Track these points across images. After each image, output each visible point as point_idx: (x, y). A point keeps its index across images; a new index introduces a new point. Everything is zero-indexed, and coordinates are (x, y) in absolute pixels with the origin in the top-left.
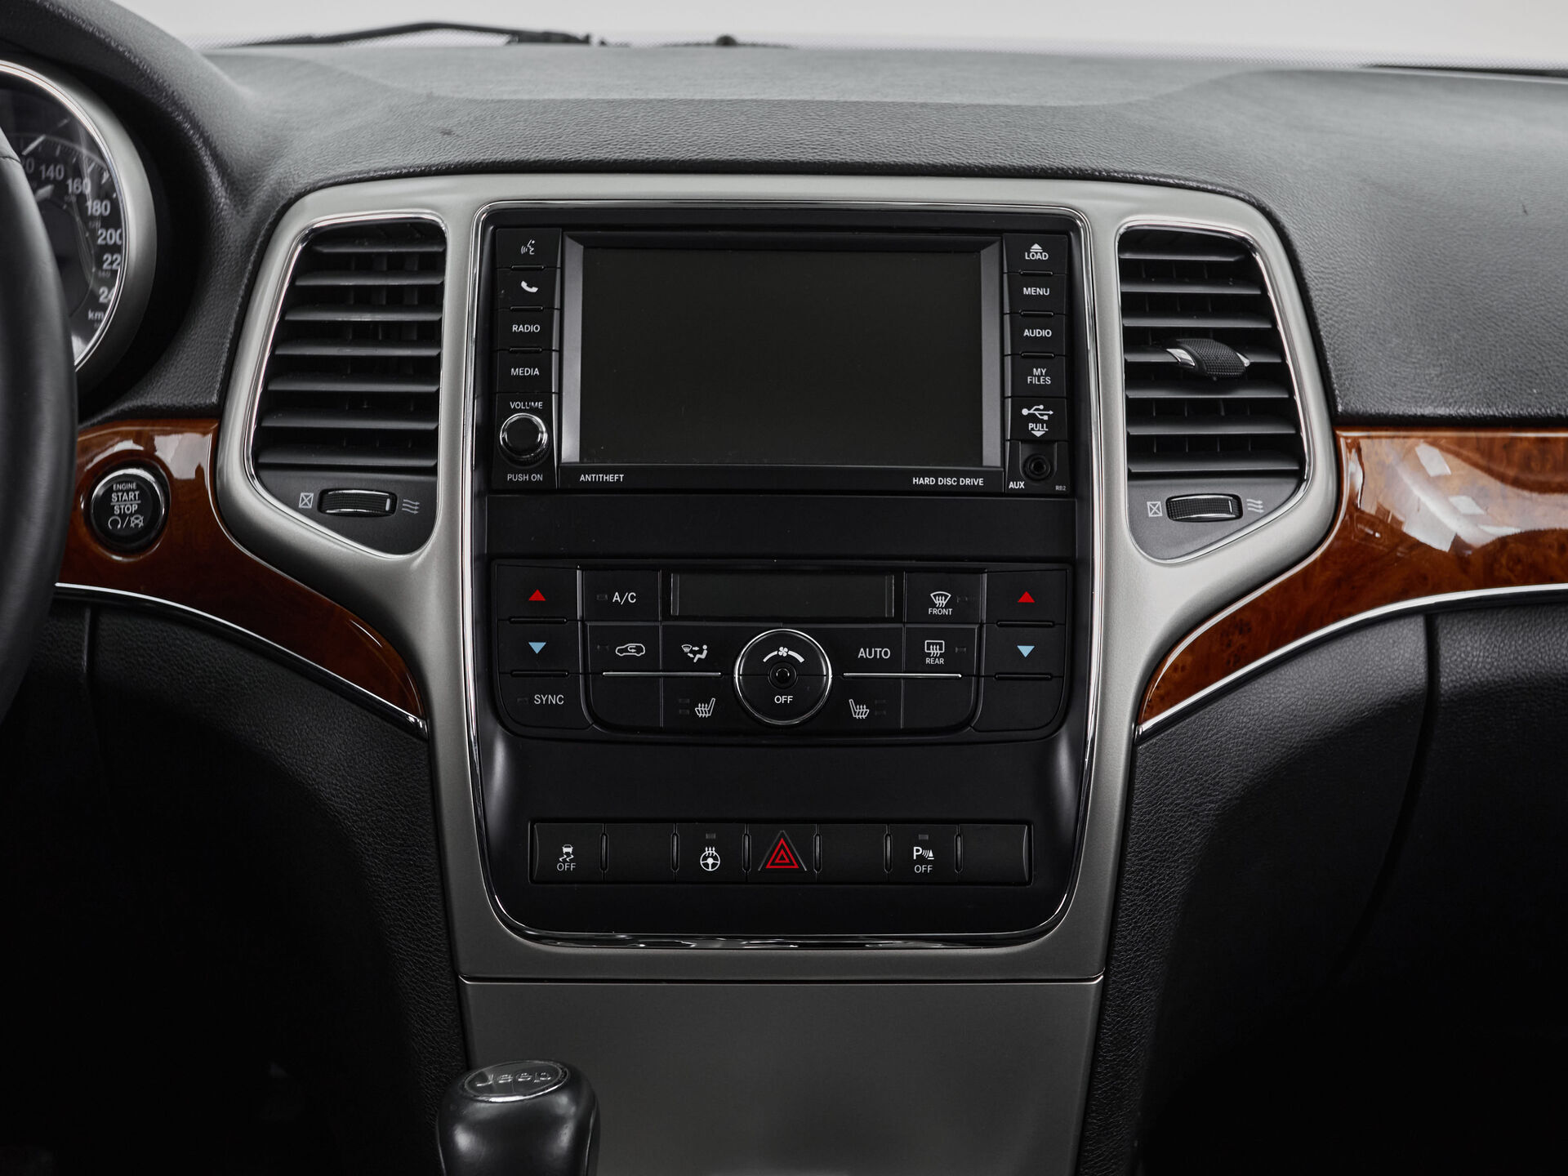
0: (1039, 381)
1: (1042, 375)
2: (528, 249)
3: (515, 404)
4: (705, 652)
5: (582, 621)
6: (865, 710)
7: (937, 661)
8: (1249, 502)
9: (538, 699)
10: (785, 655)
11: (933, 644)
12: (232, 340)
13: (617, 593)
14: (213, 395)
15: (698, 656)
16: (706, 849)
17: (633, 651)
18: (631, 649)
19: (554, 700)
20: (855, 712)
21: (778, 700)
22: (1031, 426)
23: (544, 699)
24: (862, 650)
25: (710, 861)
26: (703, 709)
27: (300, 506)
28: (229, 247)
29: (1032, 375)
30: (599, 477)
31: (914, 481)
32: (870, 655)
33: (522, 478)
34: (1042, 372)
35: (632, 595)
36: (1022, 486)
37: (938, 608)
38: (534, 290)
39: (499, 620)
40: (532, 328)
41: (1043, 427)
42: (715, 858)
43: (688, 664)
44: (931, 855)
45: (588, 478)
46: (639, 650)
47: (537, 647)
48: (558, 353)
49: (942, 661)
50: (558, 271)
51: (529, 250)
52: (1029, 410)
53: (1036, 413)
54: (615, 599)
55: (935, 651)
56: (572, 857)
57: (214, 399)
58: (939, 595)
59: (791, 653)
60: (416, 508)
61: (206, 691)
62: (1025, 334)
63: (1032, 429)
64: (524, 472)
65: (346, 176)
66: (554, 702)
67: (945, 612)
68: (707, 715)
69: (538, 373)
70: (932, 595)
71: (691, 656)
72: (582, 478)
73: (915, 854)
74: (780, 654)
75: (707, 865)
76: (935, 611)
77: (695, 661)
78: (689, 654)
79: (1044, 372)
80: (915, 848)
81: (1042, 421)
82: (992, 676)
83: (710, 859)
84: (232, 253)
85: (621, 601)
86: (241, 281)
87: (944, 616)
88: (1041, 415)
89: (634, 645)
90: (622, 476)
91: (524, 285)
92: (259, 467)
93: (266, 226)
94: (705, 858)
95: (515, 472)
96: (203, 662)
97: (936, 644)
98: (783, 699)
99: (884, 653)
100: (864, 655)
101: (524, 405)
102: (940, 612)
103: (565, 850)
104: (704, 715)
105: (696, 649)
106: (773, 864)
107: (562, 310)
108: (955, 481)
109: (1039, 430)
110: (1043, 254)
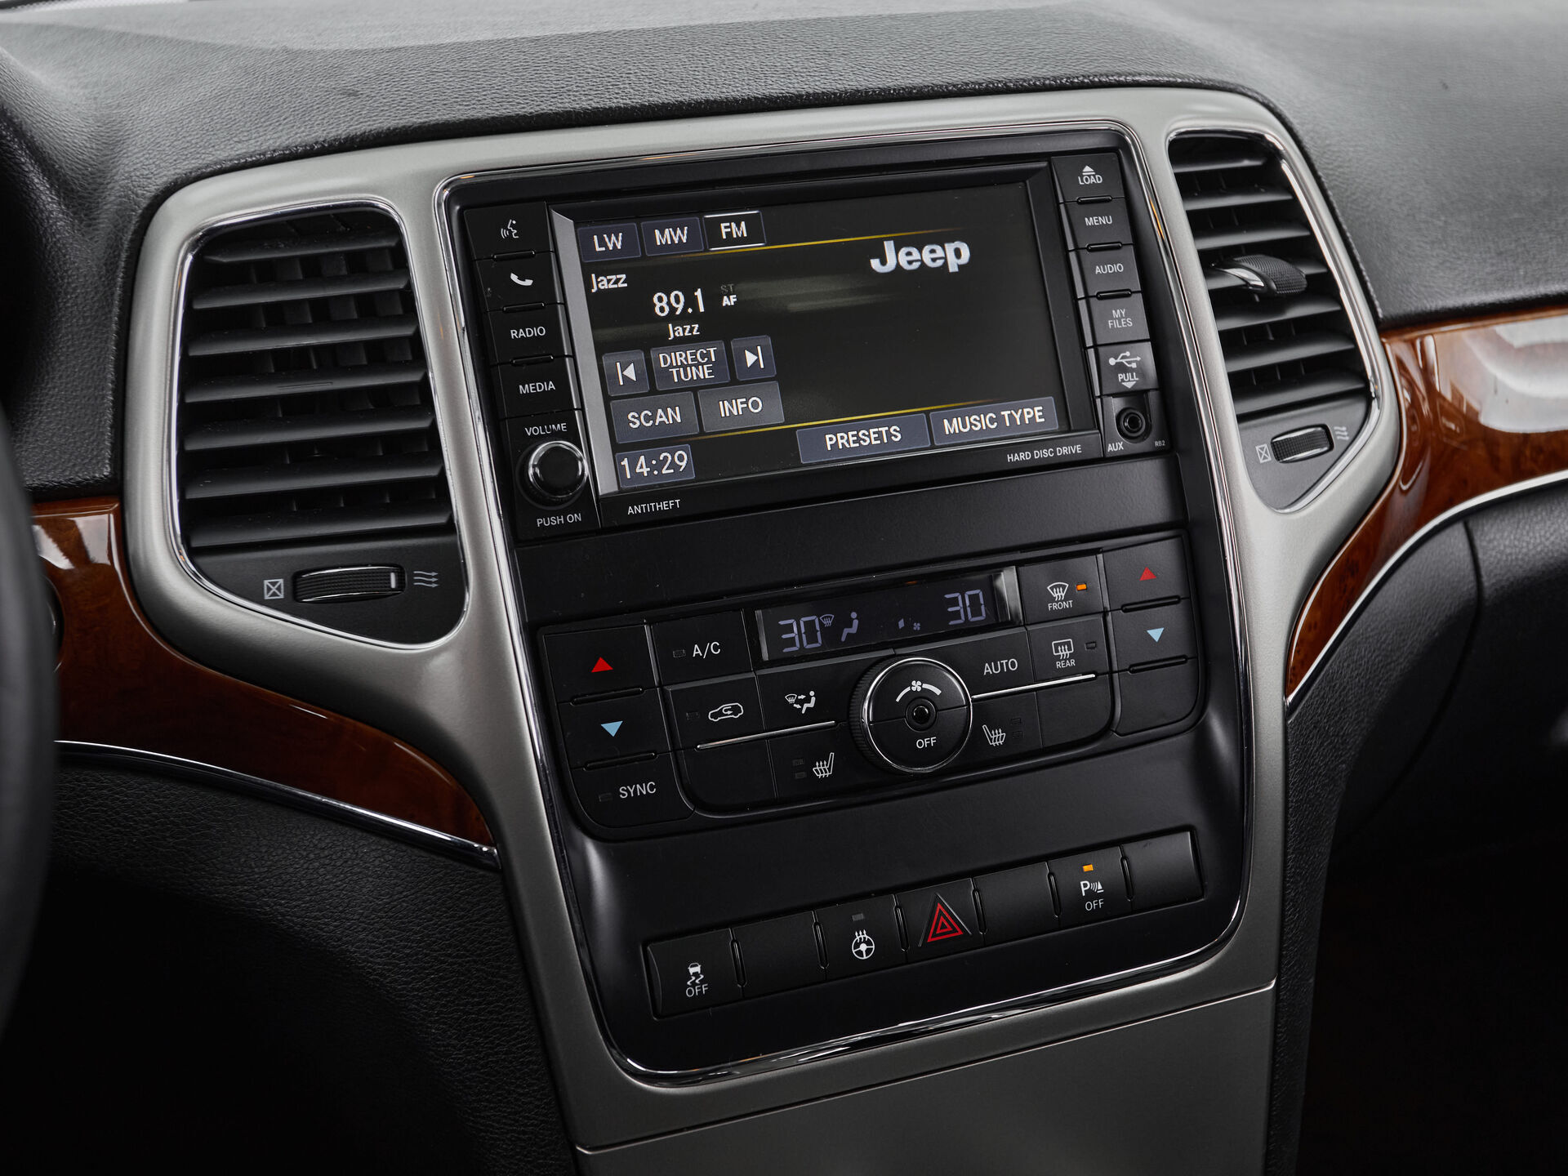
0: (1120, 324)
1: (1122, 317)
2: (509, 231)
3: (532, 429)
4: (813, 700)
5: (660, 685)
6: (1001, 735)
7: (1068, 664)
8: (1337, 430)
9: (624, 792)
10: (919, 689)
11: (1061, 644)
12: (115, 391)
13: (696, 646)
14: (103, 466)
15: (806, 706)
16: (856, 934)
17: (729, 712)
18: (726, 711)
19: (644, 789)
20: (991, 739)
21: (920, 744)
22: (1121, 376)
23: (632, 791)
24: (987, 665)
25: (863, 947)
26: (822, 768)
27: (267, 597)
28: (78, 269)
29: (1112, 318)
30: (651, 506)
31: (1009, 458)
32: (996, 669)
33: (554, 521)
34: (1121, 314)
35: (715, 645)
36: (1121, 447)
37: (1057, 602)
38: (528, 282)
39: (557, 703)
40: (536, 332)
41: (1132, 377)
42: (868, 943)
43: (796, 717)
44: (1100, 887)
45: (638, 509)
46: (735, 710)
47: (612, 728)
48: (572, 359)
49: (1073, 662)
50: (552, 255)
51: (511, 232)
52: (1116, 359)
53: (1124, 361)
54: (695, 653)
55: (1064, 652)
56: (702, 977)
57: (107, 471)
58: (1056, 587)
59: (925, 686)
60: (434, 580)
61: (161, 849)
62: (1097, 271)
63: (1123, 381)
64: (557, 514)
65: (231, 160)
66: (644, 793)
67: (1065, 605)
68: (828, 774)
69: (553, 387)
70: (1048, 588)
71: (798, 706)
72: (630, 511)
73: (1083, 889)
74: (914, 689)
75: (860, 953)
76: (1055, 606)
77: (803, 712)
78: (795, 705)
79: (1123, 313)
80: (1082, 883)
81: (1131, 370)
82: (1126, 670)
83: (863, 946)
84: (85, 276)
85: (703, 654)
86: (110, 311)
87: (1065, 610)
88: (1129, 363)
89: (728, 706)
90: (677, 501)
91: (514, 277)
92: (193, 553)
93: (129, 236)
94: (857, 945)
95: (546, 515)
96: (149, 812)
97: (1064, 644)
98: (925, 743)
99: (1010, 664)
100: (990, 670)
101: (544, 430)
102: (1060, 606)
103: (692, 970)
104: (824, 775)
105: (802, 697)
106: (934, 935)
107: (565, 304)
108: (1051, 452)
109: (1129, 381)
110: (1097, 176)
